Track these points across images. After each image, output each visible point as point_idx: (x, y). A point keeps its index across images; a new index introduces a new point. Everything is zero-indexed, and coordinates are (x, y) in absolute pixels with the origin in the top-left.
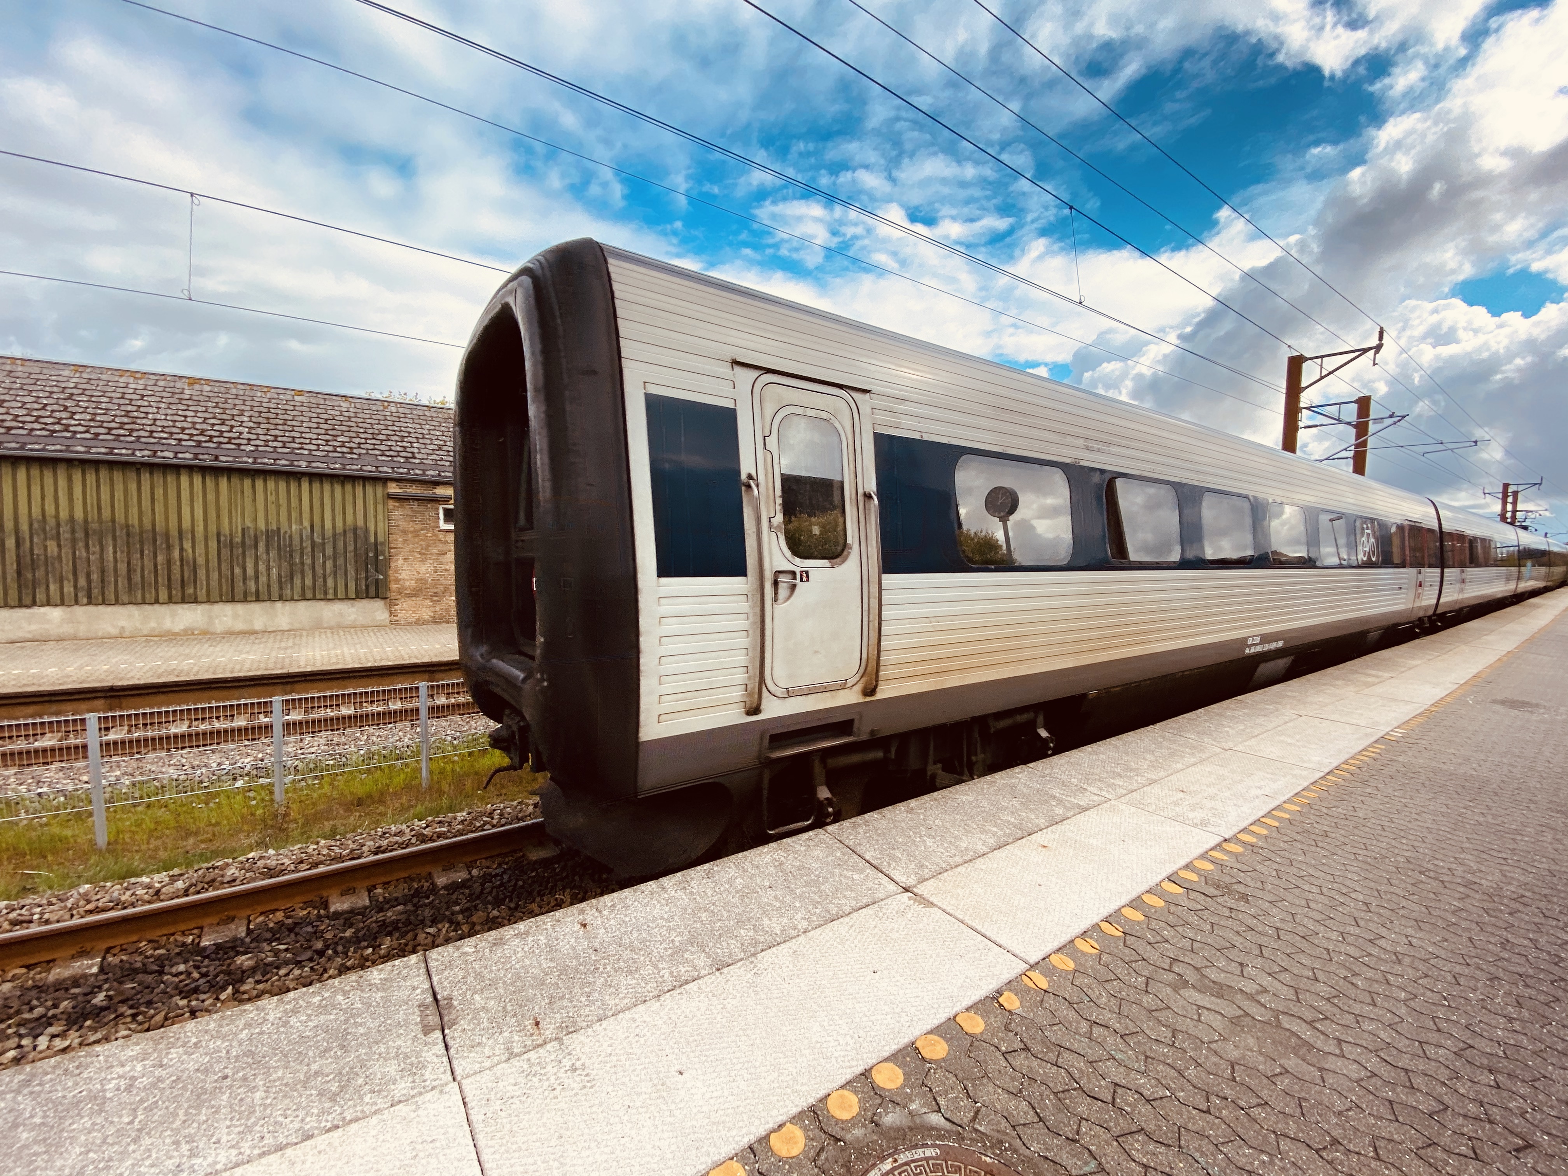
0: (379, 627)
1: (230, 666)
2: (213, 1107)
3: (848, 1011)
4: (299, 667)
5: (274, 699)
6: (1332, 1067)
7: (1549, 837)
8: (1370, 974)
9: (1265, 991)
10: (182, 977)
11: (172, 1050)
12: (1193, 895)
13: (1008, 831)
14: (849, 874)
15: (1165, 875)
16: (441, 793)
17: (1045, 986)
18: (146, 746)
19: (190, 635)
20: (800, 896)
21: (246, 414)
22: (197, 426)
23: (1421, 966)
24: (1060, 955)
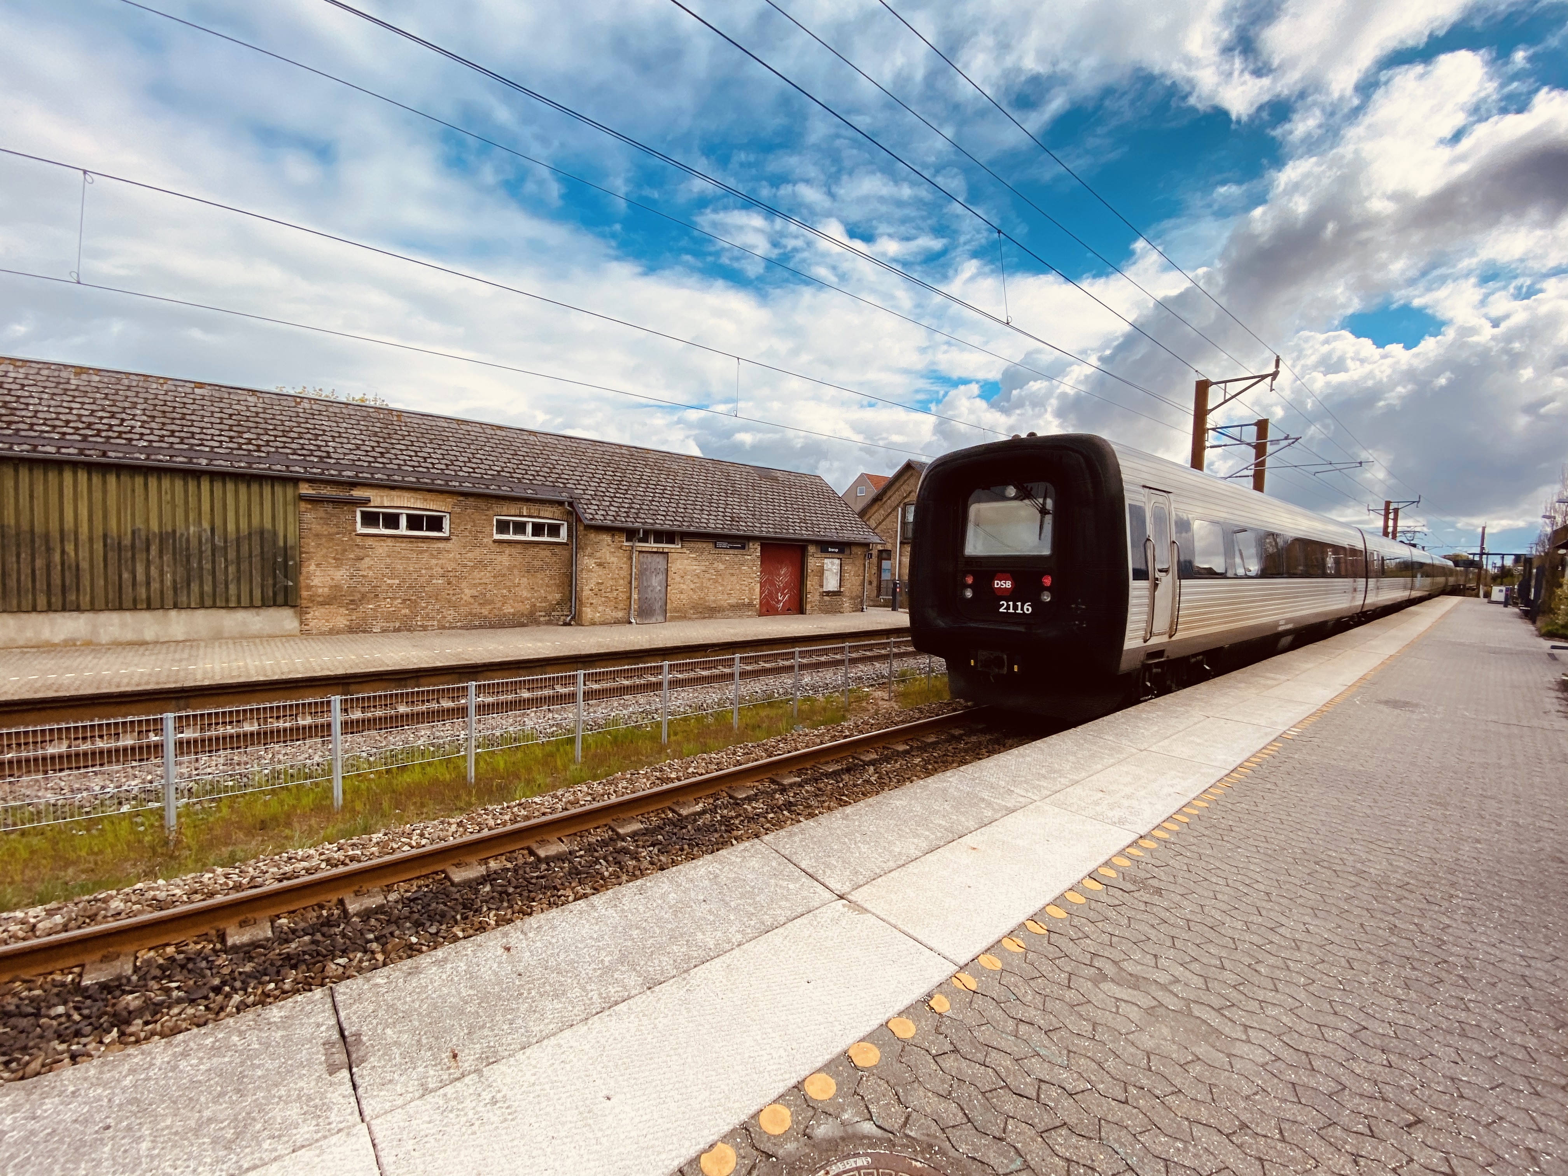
0: (289, 636)
1: (117, 680)
2: (93, 1160)
3: (781, 1023)
4: (195, 681)
5: (164, 715)
6: (1239, 1053)
7: (1430, 827)
8: (1272, 960)
9: (1177, 981)
10: (63, 1019)
11: (47, 1101)
12: (1112, 891)
13: (939, 834)
14: (785, 884)
15: (1086, 872)
16: (354, 812)
17: (974, 987)
18: (20, 767)
19: (70, 645)
20: (735, 908)
21: (139, 406)
22: (84, 419)
23: (1317, 952)
24: (988, 955)
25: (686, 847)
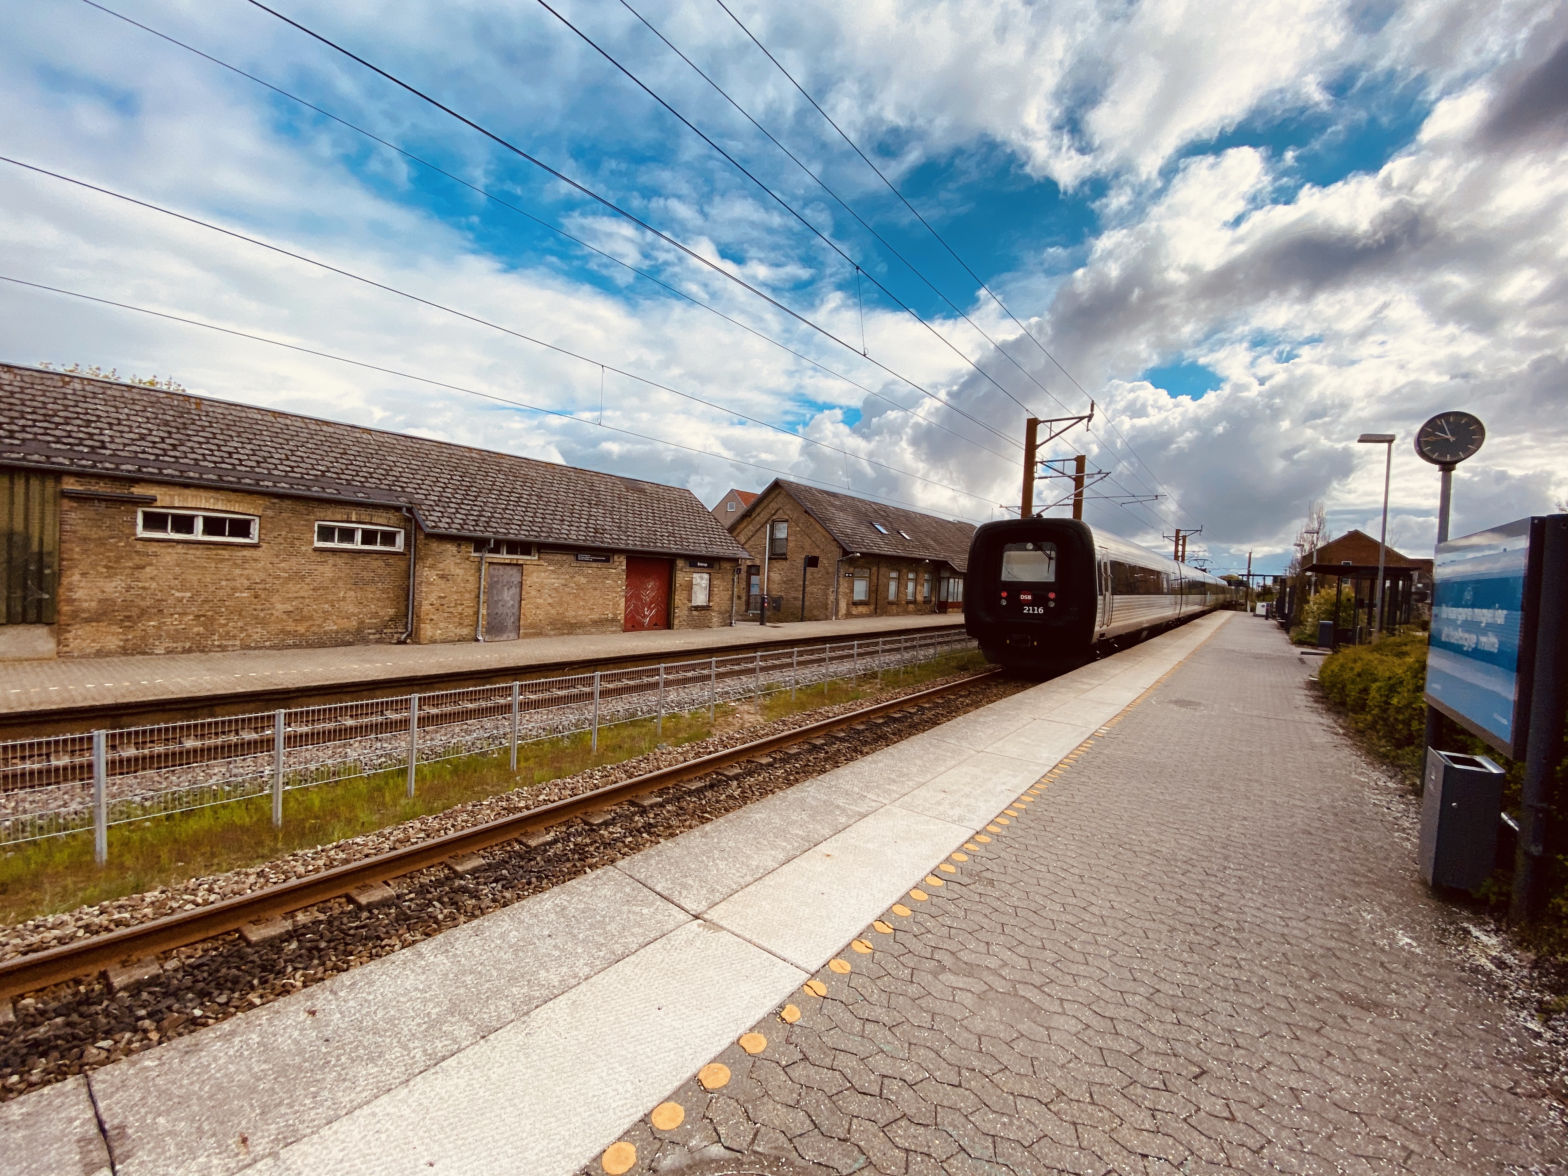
0: (41, 660)
3: (629, 1056)
6: (1057, 1025)
7: (1208, 808)
8: (1083, 937)
9: (1005, 964)
12: (951, 886)
13: (796, 844)
14: (638, 909)
15: (929, 870)
17: (823, 993)
20: (583, 940)
23: (1120, 925)
24: (839, 960)
25: (534, 880)
